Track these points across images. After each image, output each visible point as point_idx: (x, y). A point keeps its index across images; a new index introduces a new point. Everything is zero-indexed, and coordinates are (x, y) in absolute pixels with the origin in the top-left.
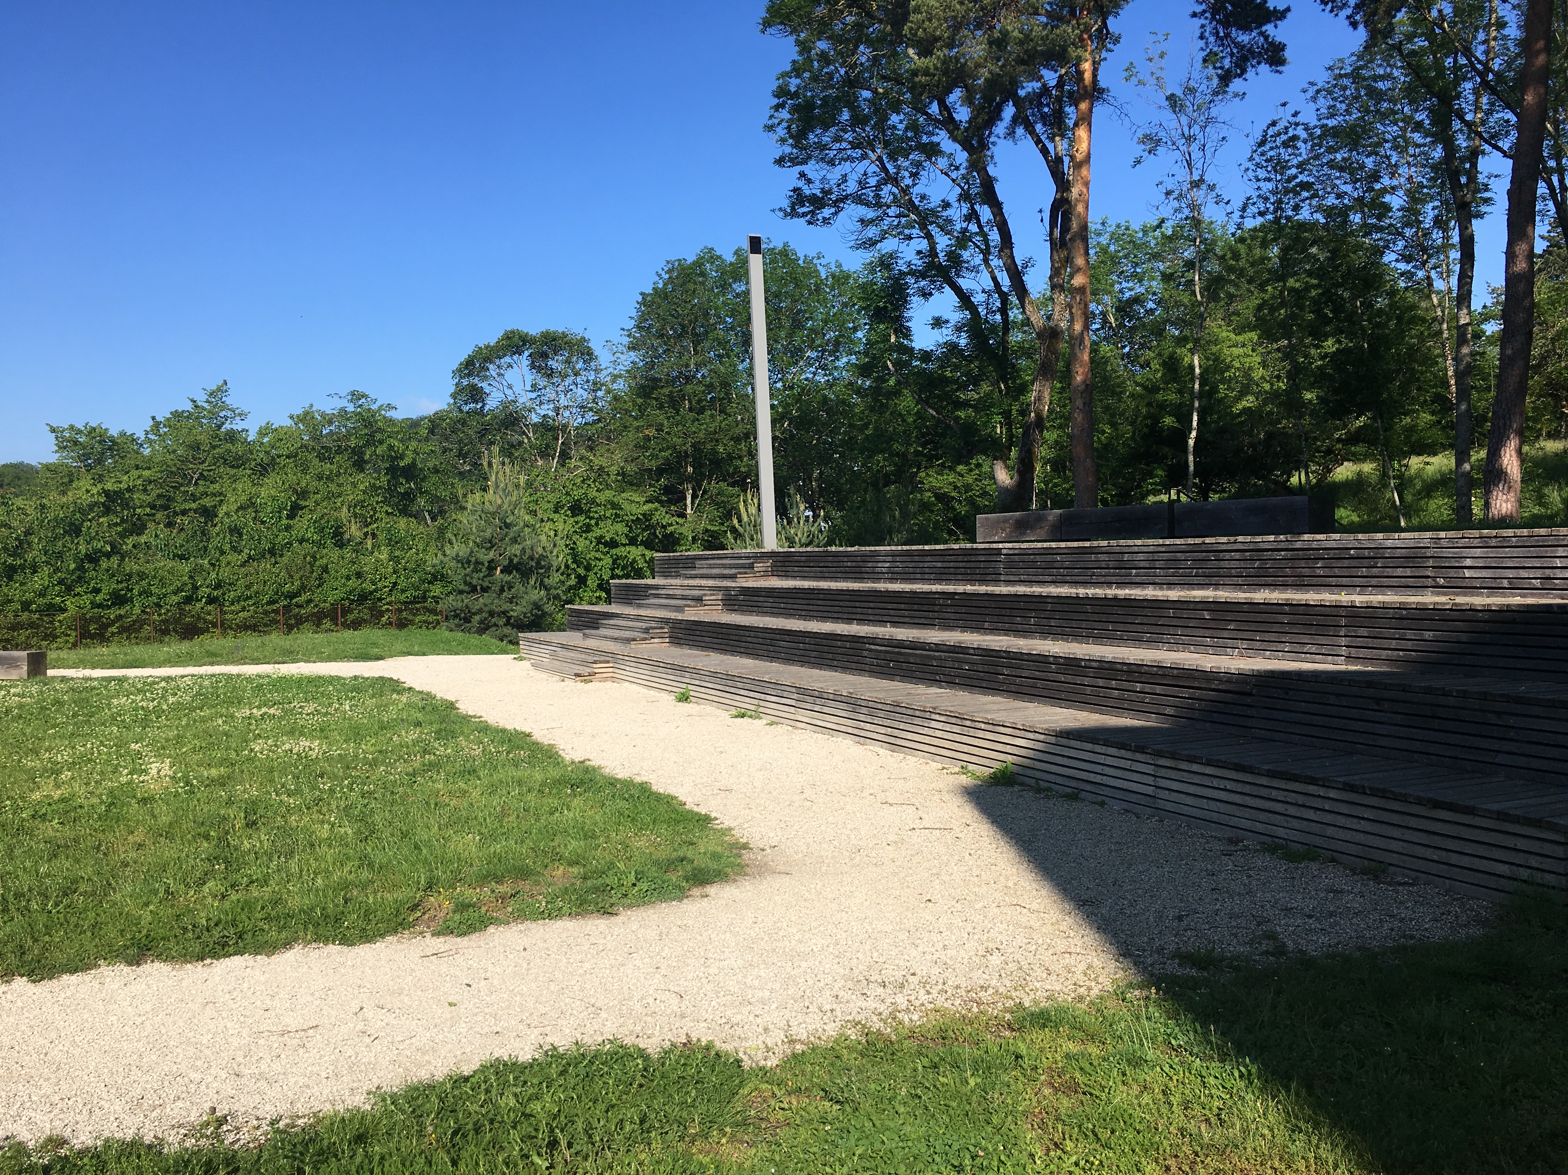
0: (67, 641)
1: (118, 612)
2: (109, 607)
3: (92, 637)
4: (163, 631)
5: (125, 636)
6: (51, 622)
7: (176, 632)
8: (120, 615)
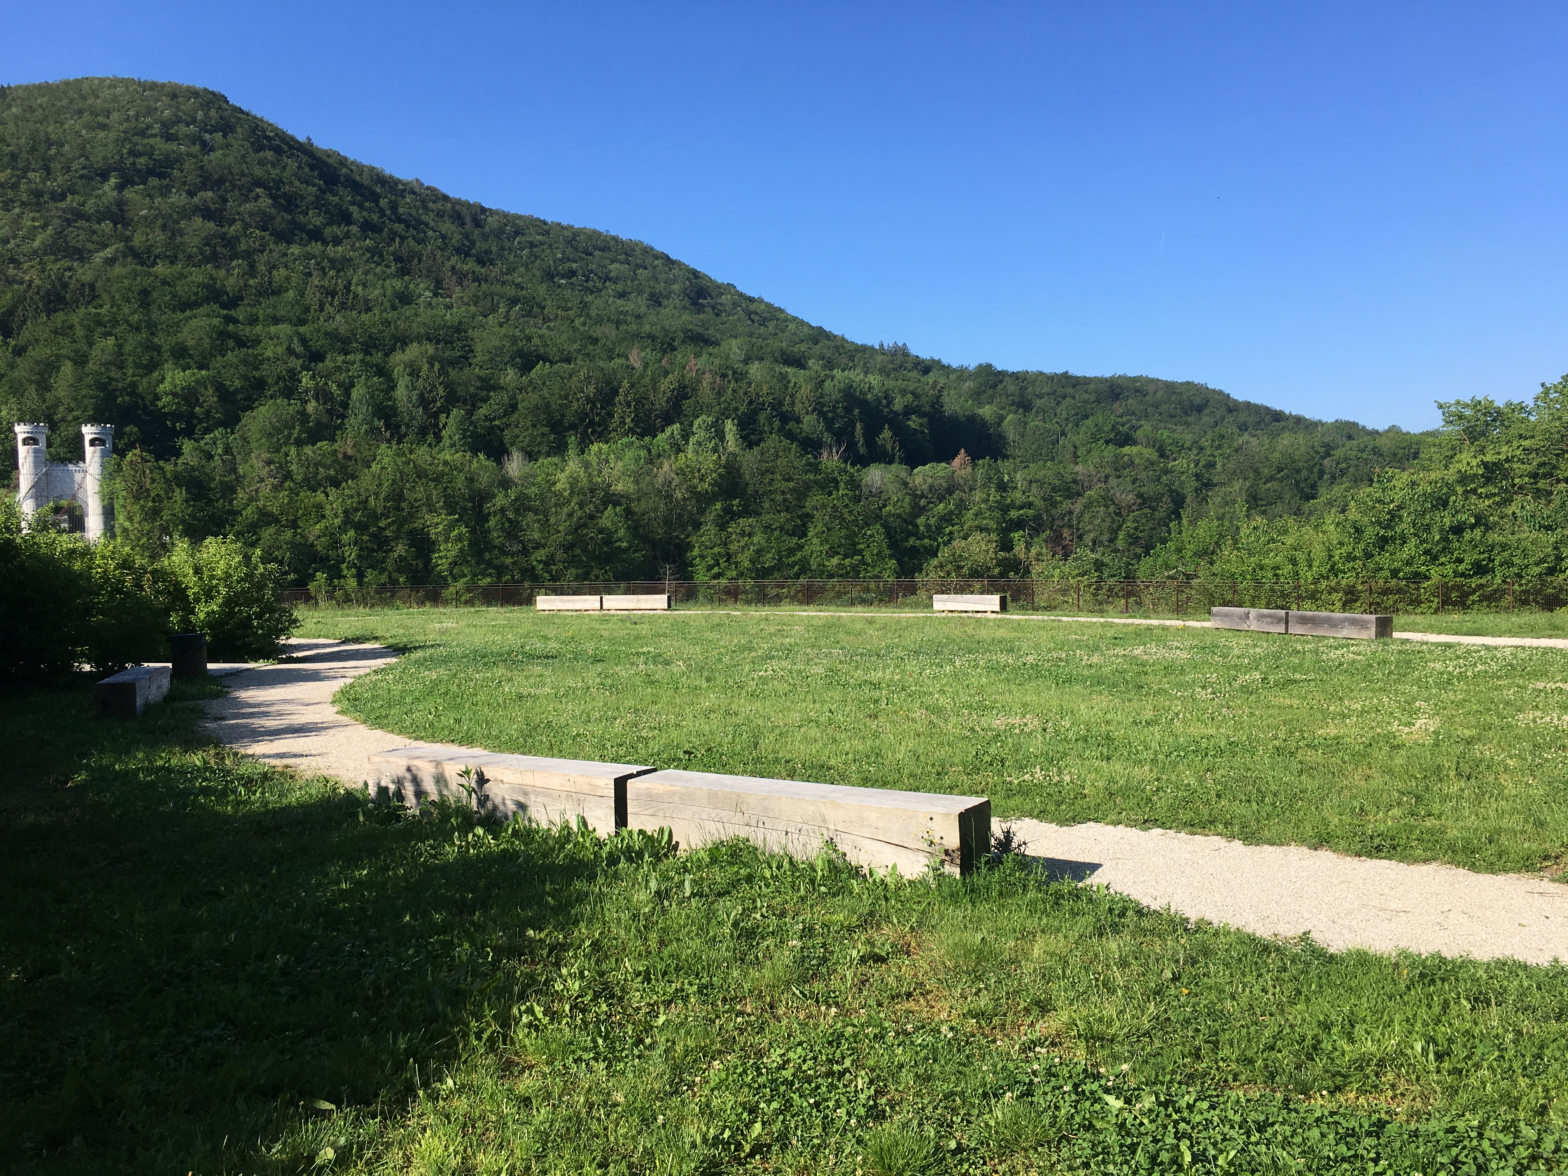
0: (1430, 607)
1: (1479, 582)
2: (1471, 577)
3: (1454, 604)
4: (1523, 601)
5: (1485, 604)
6: (1418, 589)
7: (1537, 603)
8: (1481, 585)
